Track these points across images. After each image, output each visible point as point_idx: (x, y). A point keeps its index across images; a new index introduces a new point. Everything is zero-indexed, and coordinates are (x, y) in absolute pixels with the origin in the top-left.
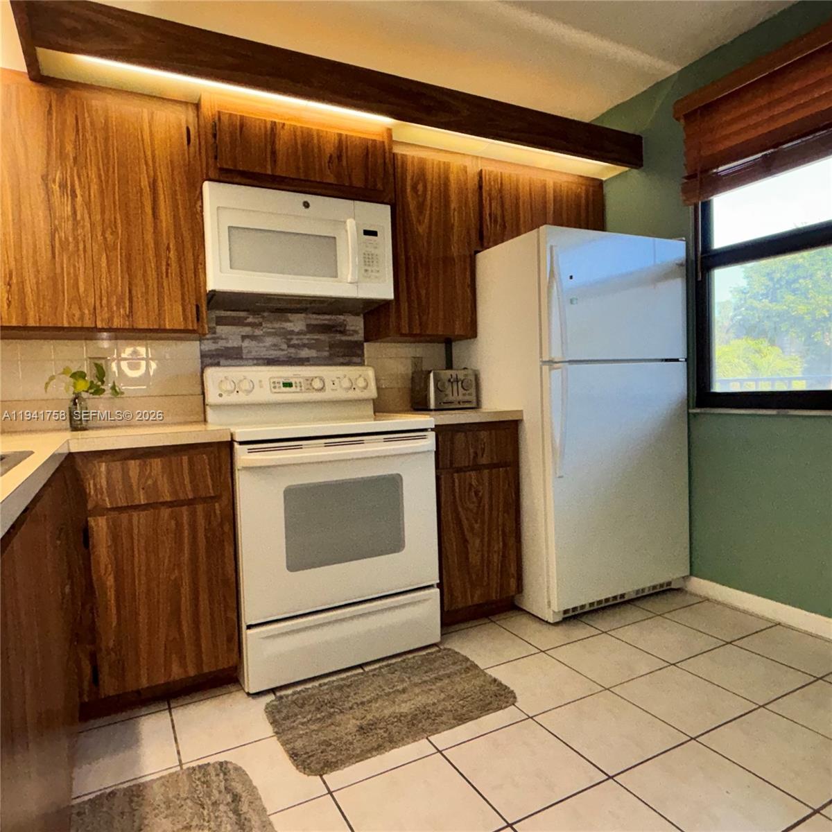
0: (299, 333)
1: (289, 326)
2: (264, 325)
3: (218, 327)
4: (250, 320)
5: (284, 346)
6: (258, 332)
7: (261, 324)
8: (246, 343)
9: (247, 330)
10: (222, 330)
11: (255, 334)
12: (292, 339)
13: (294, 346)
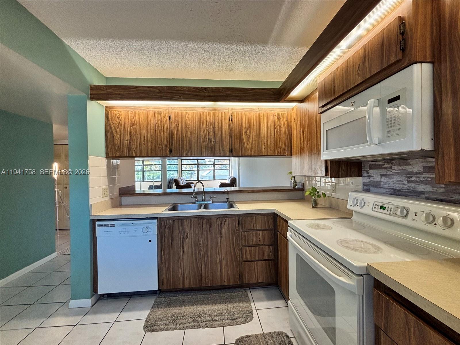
0: (416, 173)
1: (409, 168)
2: (393, 168)
3: (370, 170)
4: (385, 166)
5: (406, 182)
6: (389, 173)
7: (391, 168)
8: (383, 179)
9: (383, 172)
10: (372, 172)
11: (388, 174)
12: (411, 177)
13: (412, 182)
